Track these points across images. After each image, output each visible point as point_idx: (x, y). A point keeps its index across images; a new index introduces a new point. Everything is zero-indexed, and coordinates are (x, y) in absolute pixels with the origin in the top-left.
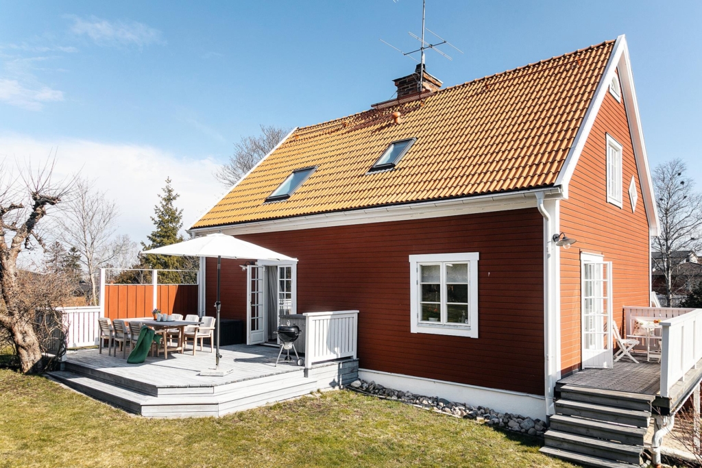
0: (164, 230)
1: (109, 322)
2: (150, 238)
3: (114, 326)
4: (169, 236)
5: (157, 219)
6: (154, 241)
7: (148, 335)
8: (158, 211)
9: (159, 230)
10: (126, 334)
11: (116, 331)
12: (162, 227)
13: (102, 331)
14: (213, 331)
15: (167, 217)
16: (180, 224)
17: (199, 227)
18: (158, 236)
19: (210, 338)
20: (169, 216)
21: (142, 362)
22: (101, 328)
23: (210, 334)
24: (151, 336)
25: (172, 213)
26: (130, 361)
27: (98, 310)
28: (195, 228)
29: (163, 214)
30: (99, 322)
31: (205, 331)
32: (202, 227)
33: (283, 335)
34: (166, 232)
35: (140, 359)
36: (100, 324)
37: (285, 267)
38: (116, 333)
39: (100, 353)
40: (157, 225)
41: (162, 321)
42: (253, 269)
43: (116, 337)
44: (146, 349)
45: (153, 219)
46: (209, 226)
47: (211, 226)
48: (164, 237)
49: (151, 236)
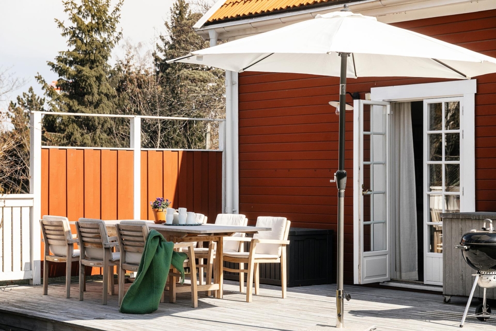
0: (84, 48)
1: (67, 224)
2: (53, 66)
3: (80, 233)
4: (93, 62)
5: (69, 24)
6: (62, 72)
7: (162, 251)
8: (70, 6)
9: (73, 47)
10: (109, 250)
11: (83, 244)
12: (79, 43)
13: (48, 245)
14: (284, 248)
15: (89, 19)
16: (116, 34)
17: (226, 20)
18: (71, 63)
19: (280, 265)
20: (93, 16)
21: (150, 312)
22: (47, 239)
23: (279, 256)
24: (167, 254)
25: (99, 11)
26: (126, 307)
27: (29, 203)
28: (215, 22)
29: (80, 12)
30: (43, 225)
31: (268, 249)
32: (232, 19)
33: (478, 252)
34: (86, 53)
35: (148, 304)
36: (44, 230)
37: (443, 101)
38: (84, 249)
39: (46, 293)
40: (68, 37)
41: (175, 223)
42: (367, 109)
43: (85, 257)
44: (159, 283)
45: (61, 25)
46: (251, 16)
47: (257, 15)
48: (82, 63)
49: (55, 62)
